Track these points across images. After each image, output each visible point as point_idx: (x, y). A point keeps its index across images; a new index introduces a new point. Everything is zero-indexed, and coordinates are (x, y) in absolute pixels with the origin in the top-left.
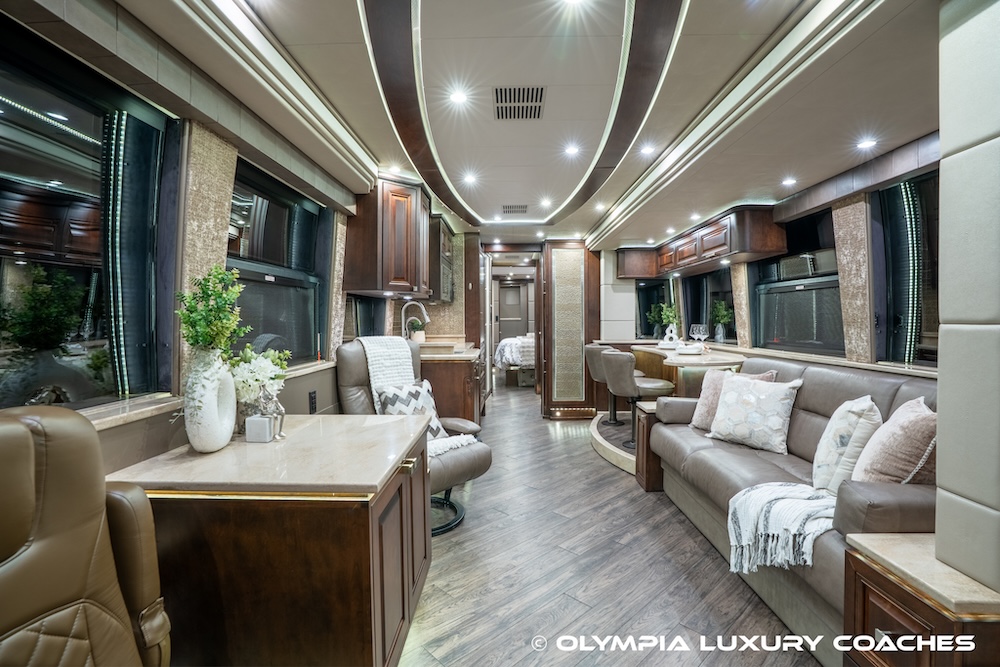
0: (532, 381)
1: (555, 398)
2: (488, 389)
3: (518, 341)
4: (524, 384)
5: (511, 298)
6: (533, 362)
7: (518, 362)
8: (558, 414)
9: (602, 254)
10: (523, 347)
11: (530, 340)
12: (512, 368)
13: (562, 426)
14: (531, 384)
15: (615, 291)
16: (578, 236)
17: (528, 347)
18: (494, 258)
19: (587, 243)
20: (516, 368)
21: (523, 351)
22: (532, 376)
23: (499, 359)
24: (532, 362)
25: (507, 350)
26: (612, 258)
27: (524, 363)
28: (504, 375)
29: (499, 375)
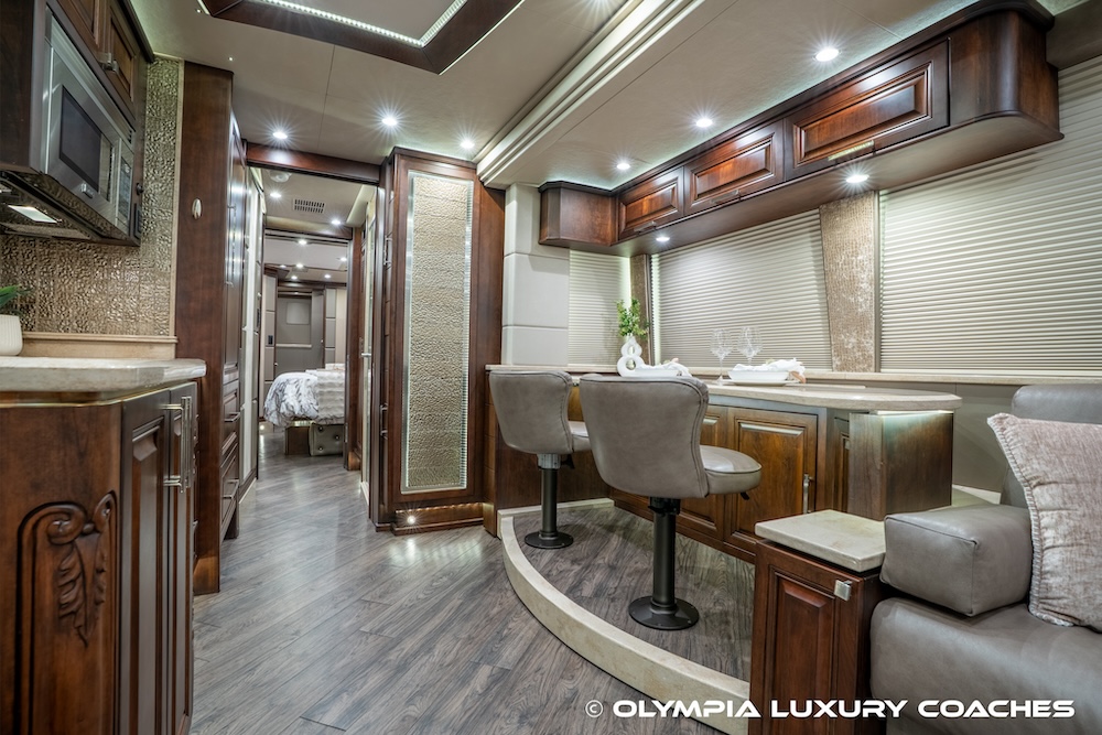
0: (335, 446)
1: (407, 486)
2: (247, 470)
3: (312, 376)
4: (321, 452)
5: (294, 314)
6: (341, 413)
7: (312, 413)
8: (411, 520)
9: (513, 192)
10: (322, 385)
11: (335, 373)
12: (297, 424)
13: (420, 546)
14: (336, 450)
15: (535, 267)
16: (467, 145)
17: (331, 385)
18: (269, 202)
19: (480, 169)
20: (305, 423)
21: (321, 392)
22: (335, 437)
23: (273, 407)
24: (338, 410)
25: (290, 392)
26: (532, 202)
27: (323, 414)
28: (282, 435)
29: (271, 436)
